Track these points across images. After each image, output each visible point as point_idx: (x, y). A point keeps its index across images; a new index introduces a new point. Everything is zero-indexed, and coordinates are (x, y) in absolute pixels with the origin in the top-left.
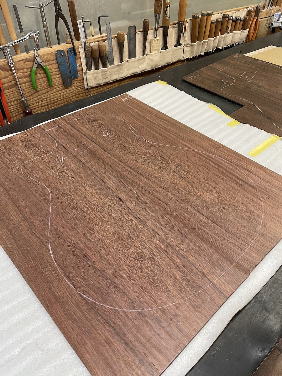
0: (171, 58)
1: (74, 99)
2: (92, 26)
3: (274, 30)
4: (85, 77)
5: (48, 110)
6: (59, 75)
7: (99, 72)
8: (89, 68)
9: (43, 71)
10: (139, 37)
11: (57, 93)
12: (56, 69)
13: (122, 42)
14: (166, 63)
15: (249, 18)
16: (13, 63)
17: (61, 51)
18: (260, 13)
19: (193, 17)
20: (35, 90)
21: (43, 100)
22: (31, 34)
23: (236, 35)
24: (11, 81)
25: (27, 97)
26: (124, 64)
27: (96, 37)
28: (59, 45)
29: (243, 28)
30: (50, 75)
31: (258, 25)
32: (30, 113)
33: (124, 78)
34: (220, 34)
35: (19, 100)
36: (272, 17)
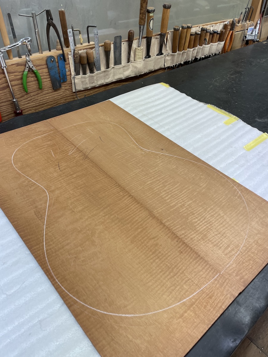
0: (154, 66)
1: (63, 101)
2: (81, 35)
3: (247, 42)
4: (73, 81)
5: (37, 111)
6: (49, 79)
7: (86, 77)
8: (77, 73)
9: (33, 75)
10: (124, 46)
11: (47, 95)
12: (46, 73)
13: (109, 50)
14: (148, 70)
15: (225, 31)
16: (5, 67)
17: (51, 57)
18: (235, 27)
19: (175, 29)
20: (26, 92)
21: (33, 101)
22: (23, 40)
23: (213, 47)
24: (3, 83)
25: (17, 98)
26: (110, 70)
27: (84, 44)
28: (50, 51)
29: (220, 40)
30: (40, 78)
31: (233, 38)
32: (21, 114)
33: (109, 83)
34: (198, 46)
35: (10, 101)
36: (246, 31)
